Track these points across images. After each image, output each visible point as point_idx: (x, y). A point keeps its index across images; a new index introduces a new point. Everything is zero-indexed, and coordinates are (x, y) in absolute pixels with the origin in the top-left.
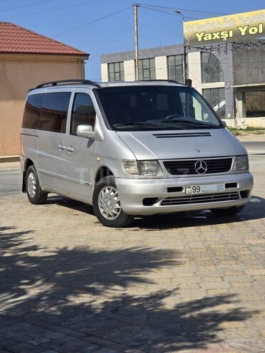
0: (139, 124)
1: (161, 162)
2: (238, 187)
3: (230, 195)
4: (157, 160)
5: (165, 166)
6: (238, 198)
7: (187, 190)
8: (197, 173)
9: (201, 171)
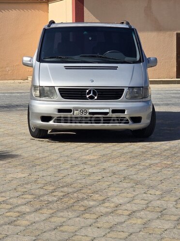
0: (60, 58)
1: (57, 89)
2: (126, 113)
3: (119, 119)
4: (54, 87)
5: (60, 91)
6: (128, 123)
7: (75, 112)
8: (88, 99)
9: (92, 98)
